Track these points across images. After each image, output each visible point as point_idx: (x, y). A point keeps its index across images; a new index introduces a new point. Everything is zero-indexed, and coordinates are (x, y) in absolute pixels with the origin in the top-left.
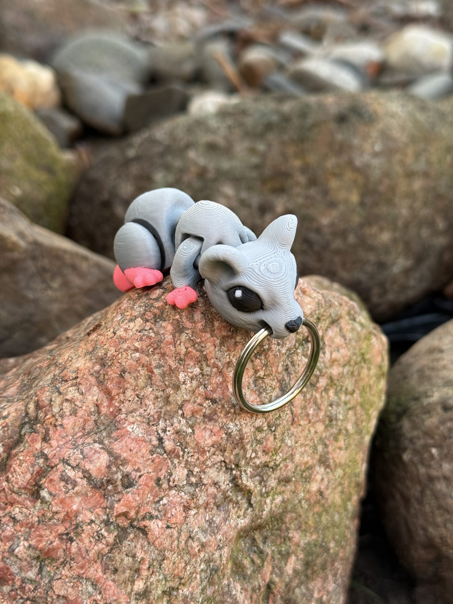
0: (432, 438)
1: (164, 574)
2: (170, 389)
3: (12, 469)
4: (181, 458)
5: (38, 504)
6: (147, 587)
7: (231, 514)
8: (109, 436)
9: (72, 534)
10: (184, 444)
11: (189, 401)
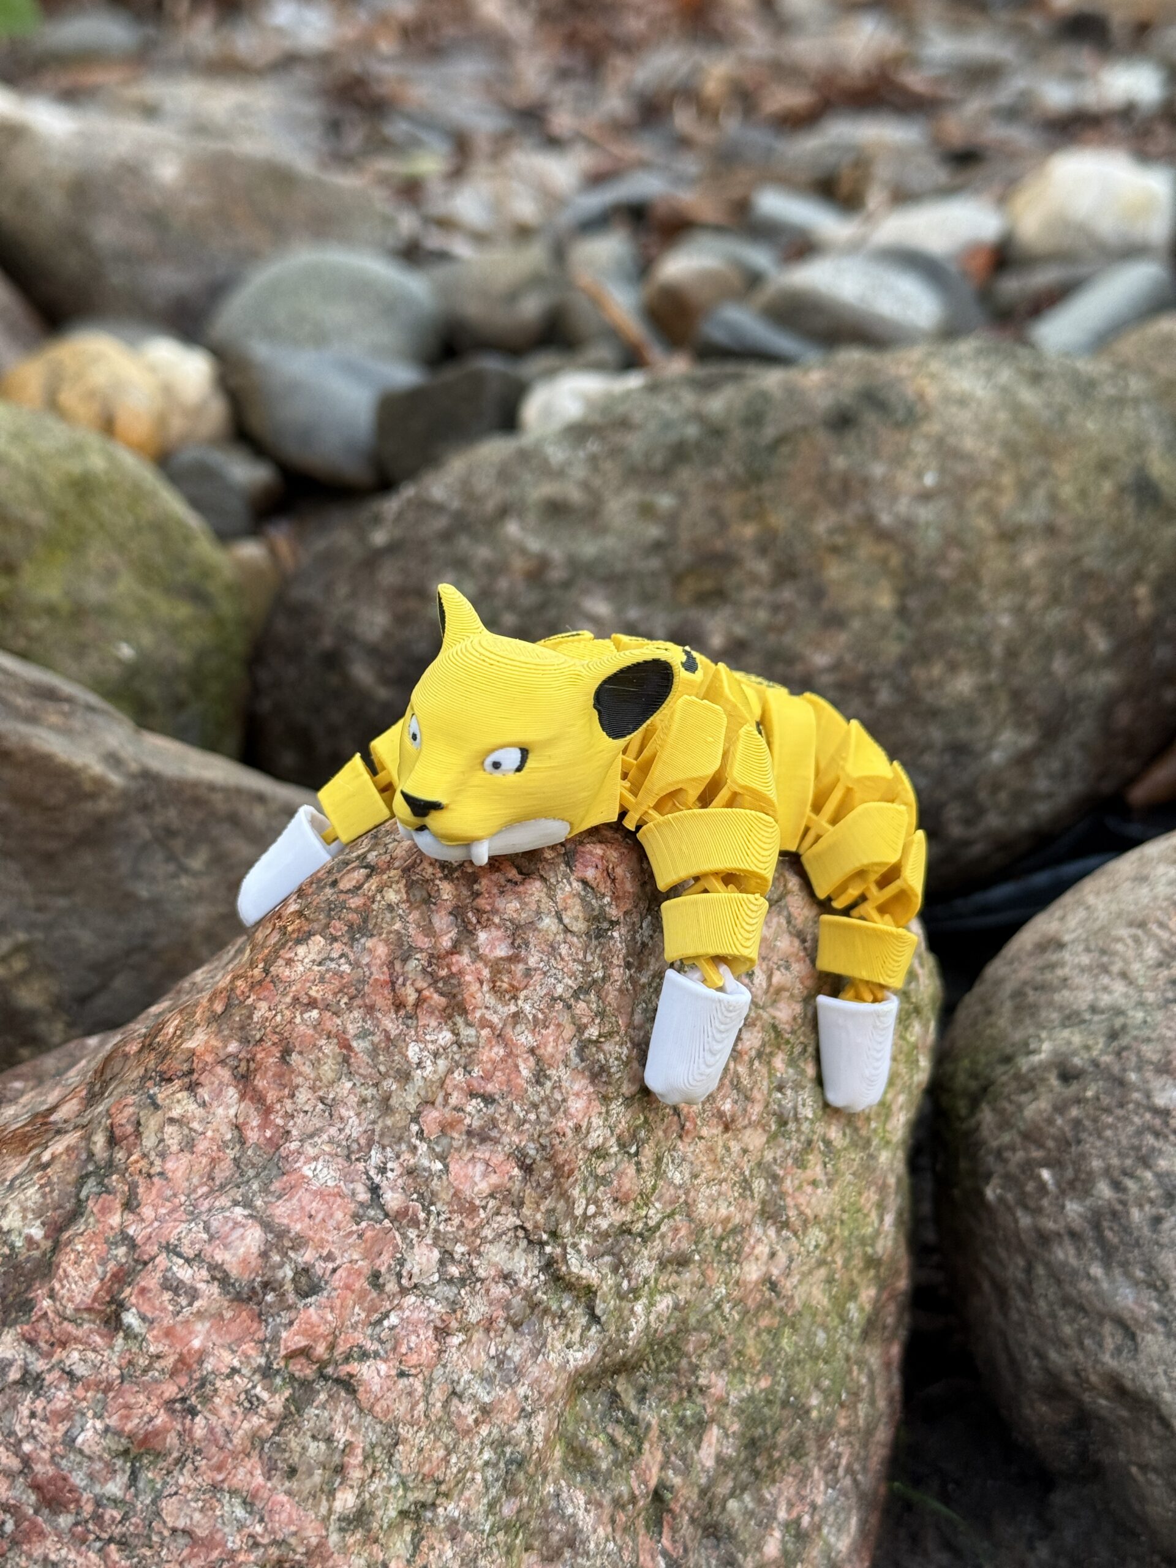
0: (1041, 1146)
1: (399, 1475)
2: (391, 1080)
3: (61, 1271)
4: (423, 1227)
5: (119, 1341)
6: (363, 1504)
7: (549, 1340)
8: (265, 1189)
9: (193, 1398)
10: (427, 1195)
11: (433, 1103)
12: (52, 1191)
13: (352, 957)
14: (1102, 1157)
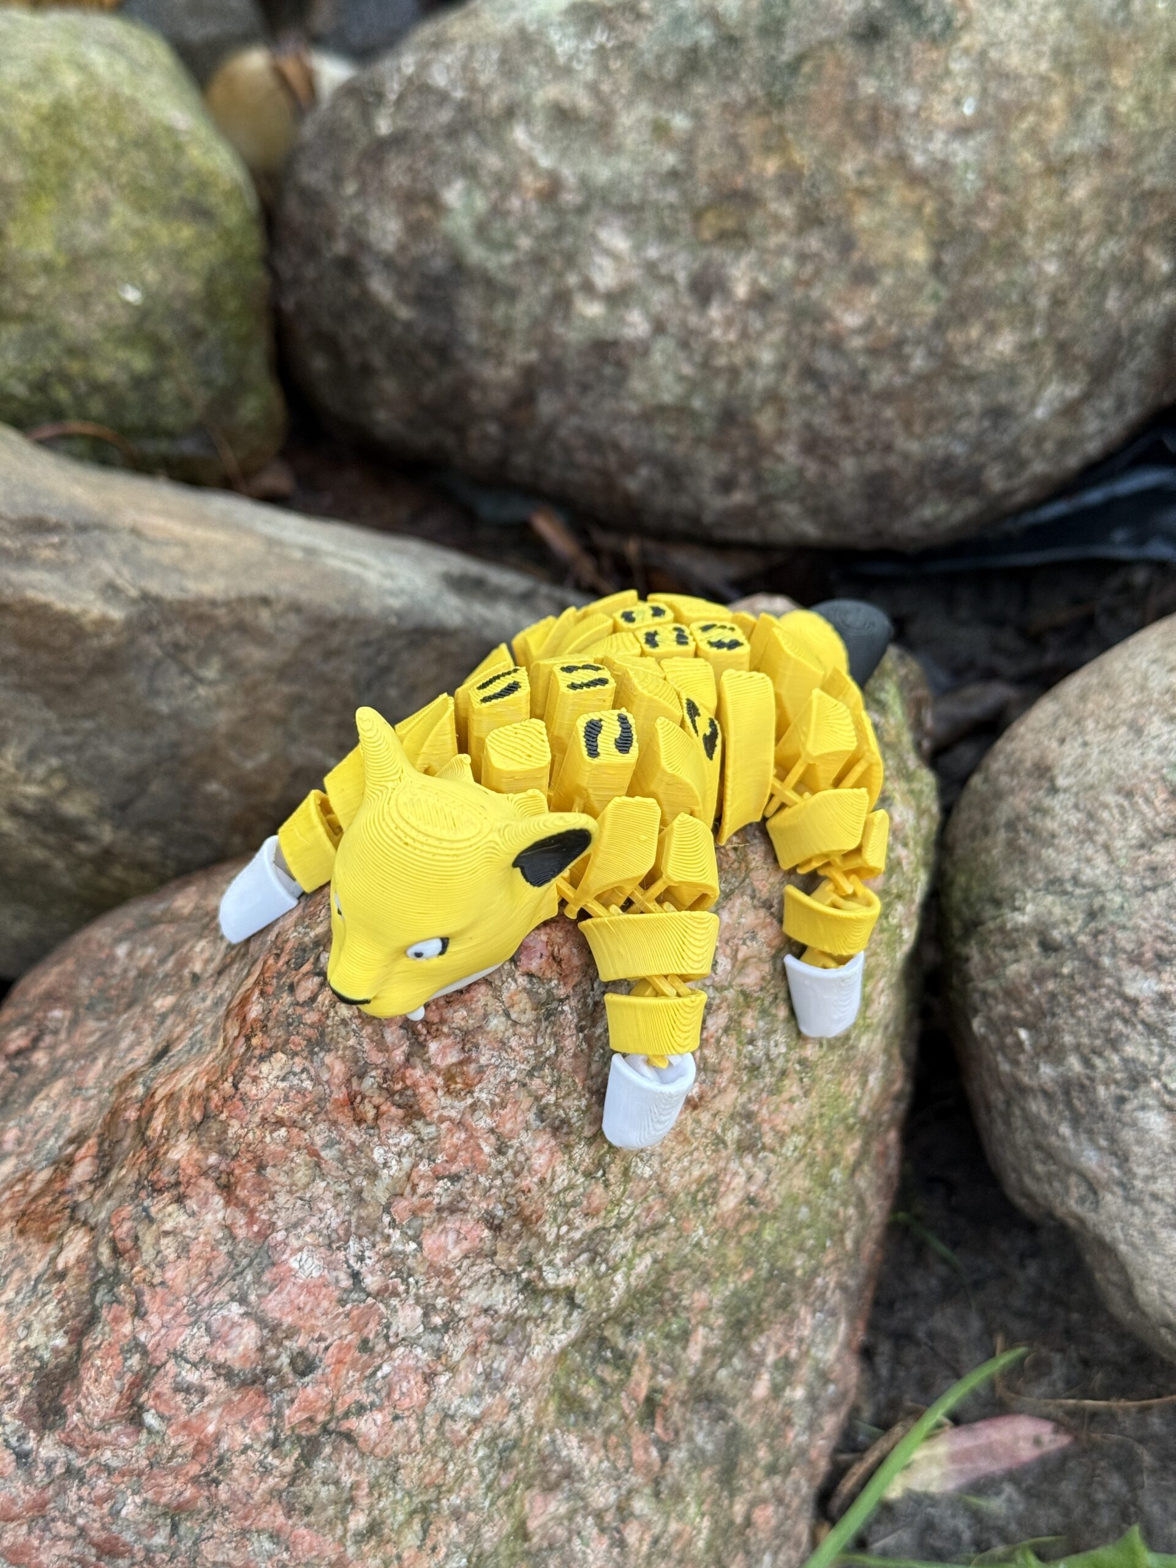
1: (403, 1489)
2: (360, 1178)
3: (85, 1387)
4: (404, 1295)
5: (144, 1436)
6: (374, 1519)
7: (533, 1339)
8: (258, 1281)
9: (215, 1472)
10: (405, 1270)
11: (402, 1195)
12: (69, 1304)
13: (313, 1073)
14: (1073, 1033)
